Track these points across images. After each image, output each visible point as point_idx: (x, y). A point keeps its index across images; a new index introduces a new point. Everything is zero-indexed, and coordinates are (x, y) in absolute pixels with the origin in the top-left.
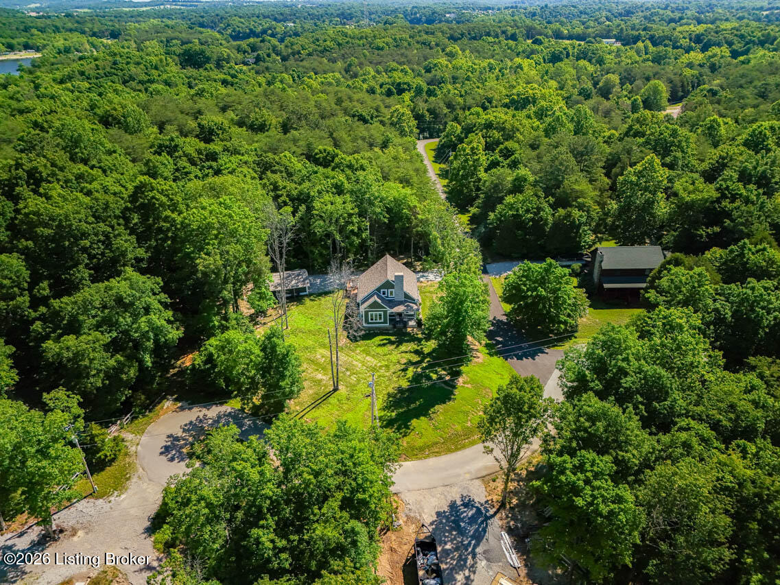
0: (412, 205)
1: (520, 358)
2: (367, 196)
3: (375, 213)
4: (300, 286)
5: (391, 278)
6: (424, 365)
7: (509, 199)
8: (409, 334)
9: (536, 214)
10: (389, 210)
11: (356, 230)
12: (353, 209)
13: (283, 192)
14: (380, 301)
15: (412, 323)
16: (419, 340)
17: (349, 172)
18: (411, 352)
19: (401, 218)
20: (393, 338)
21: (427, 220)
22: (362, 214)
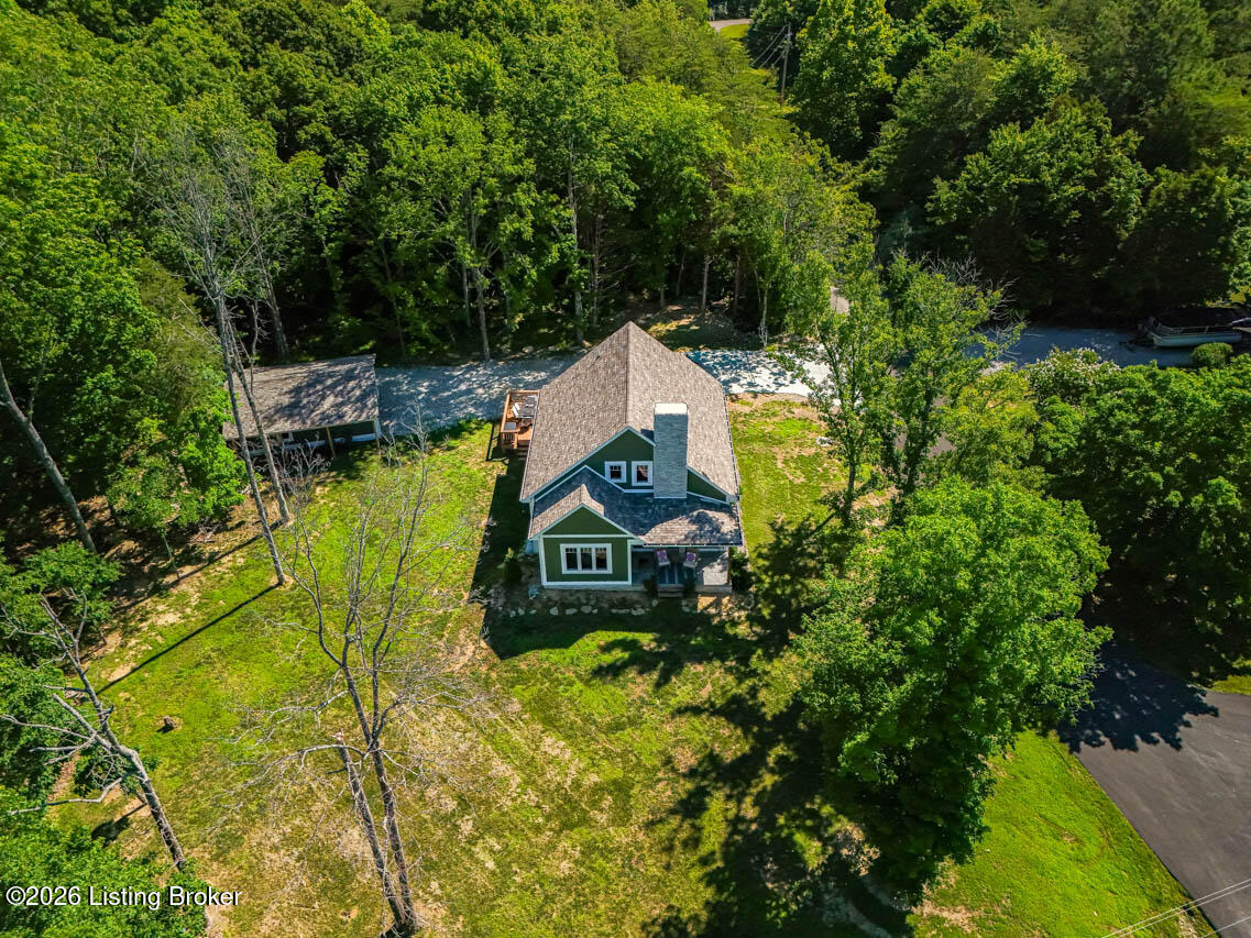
0: (710, 152)
1: (1123, 742)
2: (566, 117)
3: (591, 176)
4: (350, 416)
5: (639, 421)
6: (769, 780)
7: (1008, 137)
8: (705, 618)
9: (1091, 183)
10: (639, 169)
11: (528, 233)
12: (518, 161)
13: (317, 108)
14: (598, 508)
15: (715, 575)
16: (742, 650)
17: (511, 40)
18: (716, 712)
19: (675, 197)
20: (646, 639)
21: (760, 200)
22: (552, 180)
